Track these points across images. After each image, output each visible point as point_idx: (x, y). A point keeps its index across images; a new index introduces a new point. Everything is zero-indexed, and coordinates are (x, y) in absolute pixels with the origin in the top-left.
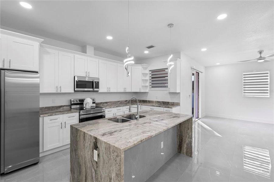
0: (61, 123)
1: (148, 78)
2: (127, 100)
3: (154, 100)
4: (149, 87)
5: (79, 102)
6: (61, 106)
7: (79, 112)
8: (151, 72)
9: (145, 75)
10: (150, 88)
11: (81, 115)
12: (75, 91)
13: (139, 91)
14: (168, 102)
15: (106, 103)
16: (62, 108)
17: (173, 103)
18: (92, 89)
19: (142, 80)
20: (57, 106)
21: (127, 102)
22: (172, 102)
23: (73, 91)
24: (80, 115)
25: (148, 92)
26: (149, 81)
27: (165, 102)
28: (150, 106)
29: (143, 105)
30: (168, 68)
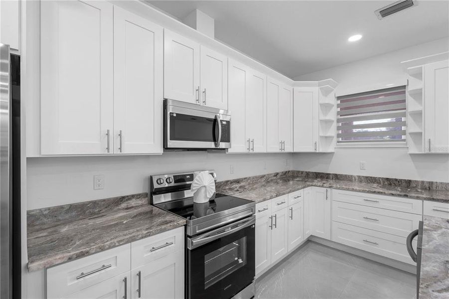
0: (125, 280)
1: (333, 115)
2: (277, 174)
3: (355, 172)
4: (335, 140)
5: (173, 184)
6: (122, 199)
7: (186, 226)
8: (339, 102)
9: (326, 107)
10: (338, 142)
11: (190, 237)
12: (166, 148)
13: (312, 150)
15: (237, 181)
16: (124, 205)
17: (431, 183)
18: (213, 143)
19: (321, 121)
20: (108, 200)
21: (278, 176)
22: (423, 182)
23: (160, 150)
24: (186, 236)
25: (332, 153)
26: (335, 125)
27: (396, 180)
28: (364, 191)
29: (337, 188)
30: (406, 84)
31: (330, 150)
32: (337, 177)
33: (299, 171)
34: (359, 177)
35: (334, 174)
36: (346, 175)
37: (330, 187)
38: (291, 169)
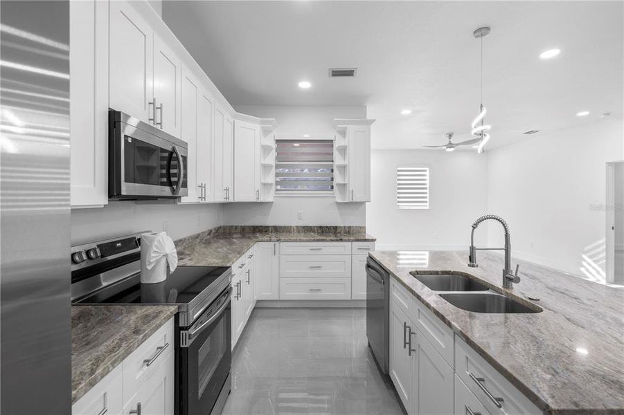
1: (271, 159)
3: (294, 223)
4: (274, 187)
8: (277, 146)
9: (266, 149)
10: (277, 190)
13: (254, 200)
14: (336, 227)
17: (350, 227)
18: (169, 188)
19: (262, 165)
22: (345, 227)
25: (272, 203)
26: (273, 171)
27: (327, 227)
28: (309, 241)
29: (285, 241)
30: (333, 139)
31: (270, 199)
32: (277, 229)
33: (232, 227)
34: (297, 227)
35: (273, 227)
36: (285, 227)
37: (278, 241)
38: (222, 224)
